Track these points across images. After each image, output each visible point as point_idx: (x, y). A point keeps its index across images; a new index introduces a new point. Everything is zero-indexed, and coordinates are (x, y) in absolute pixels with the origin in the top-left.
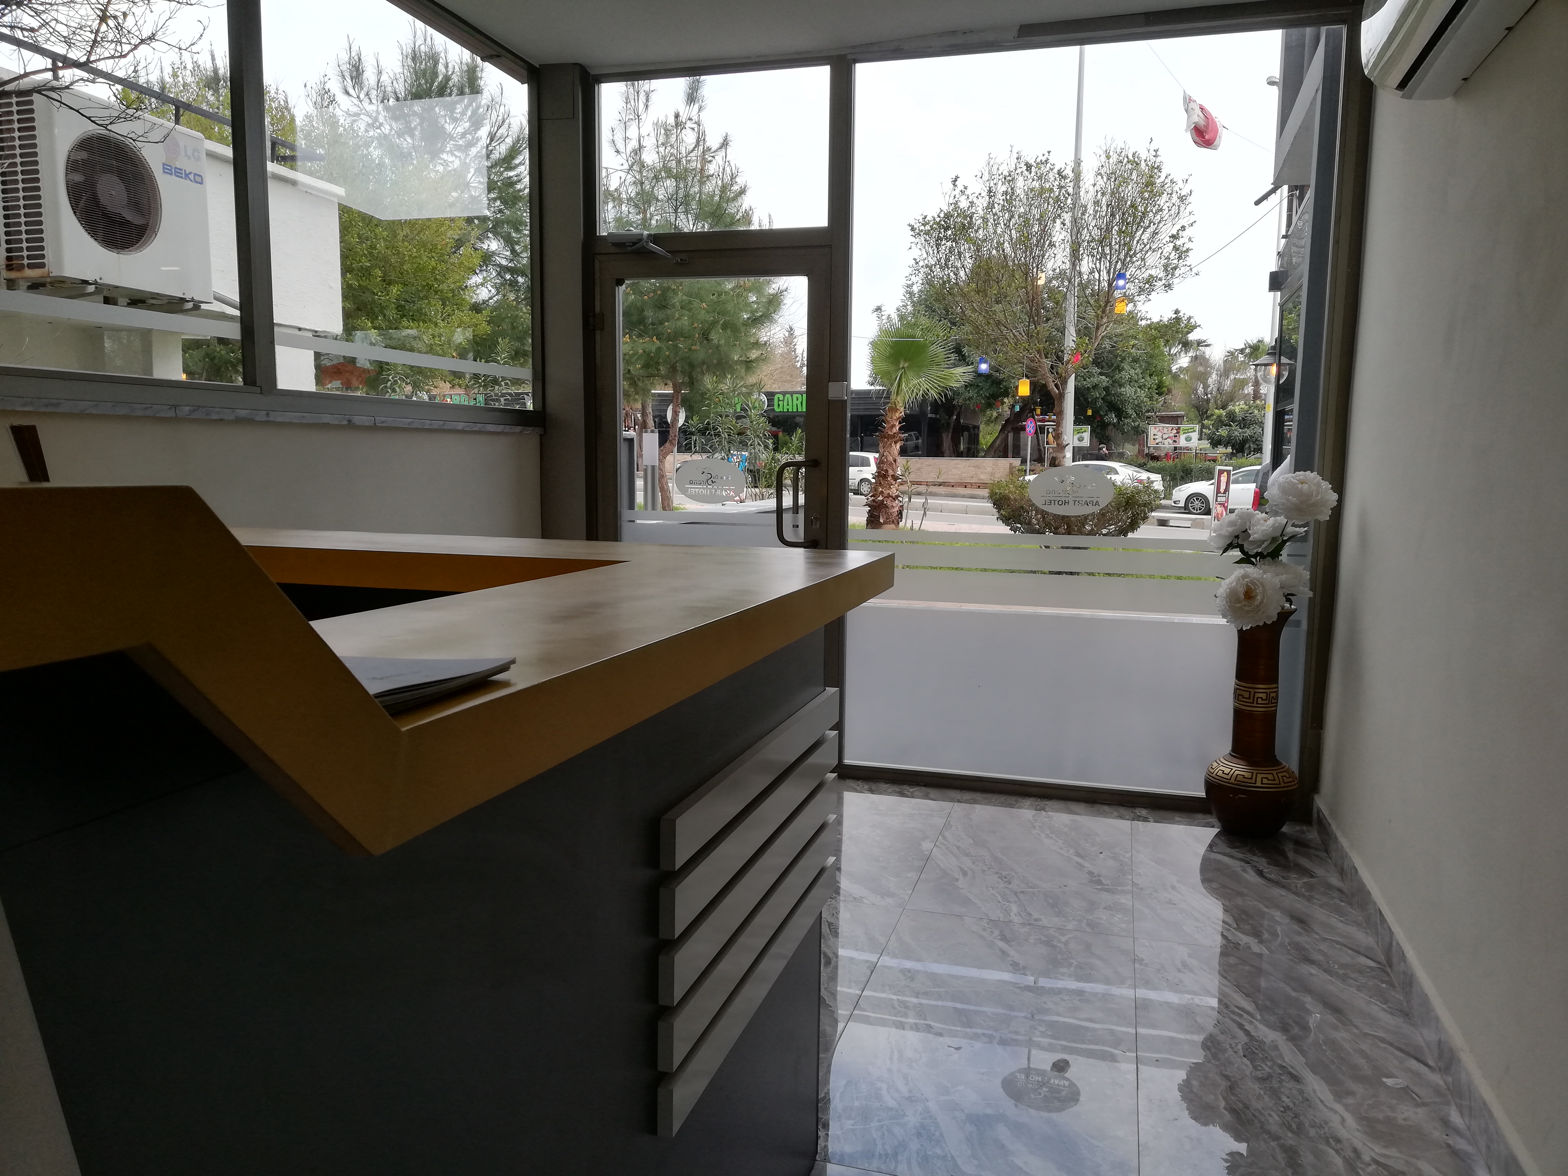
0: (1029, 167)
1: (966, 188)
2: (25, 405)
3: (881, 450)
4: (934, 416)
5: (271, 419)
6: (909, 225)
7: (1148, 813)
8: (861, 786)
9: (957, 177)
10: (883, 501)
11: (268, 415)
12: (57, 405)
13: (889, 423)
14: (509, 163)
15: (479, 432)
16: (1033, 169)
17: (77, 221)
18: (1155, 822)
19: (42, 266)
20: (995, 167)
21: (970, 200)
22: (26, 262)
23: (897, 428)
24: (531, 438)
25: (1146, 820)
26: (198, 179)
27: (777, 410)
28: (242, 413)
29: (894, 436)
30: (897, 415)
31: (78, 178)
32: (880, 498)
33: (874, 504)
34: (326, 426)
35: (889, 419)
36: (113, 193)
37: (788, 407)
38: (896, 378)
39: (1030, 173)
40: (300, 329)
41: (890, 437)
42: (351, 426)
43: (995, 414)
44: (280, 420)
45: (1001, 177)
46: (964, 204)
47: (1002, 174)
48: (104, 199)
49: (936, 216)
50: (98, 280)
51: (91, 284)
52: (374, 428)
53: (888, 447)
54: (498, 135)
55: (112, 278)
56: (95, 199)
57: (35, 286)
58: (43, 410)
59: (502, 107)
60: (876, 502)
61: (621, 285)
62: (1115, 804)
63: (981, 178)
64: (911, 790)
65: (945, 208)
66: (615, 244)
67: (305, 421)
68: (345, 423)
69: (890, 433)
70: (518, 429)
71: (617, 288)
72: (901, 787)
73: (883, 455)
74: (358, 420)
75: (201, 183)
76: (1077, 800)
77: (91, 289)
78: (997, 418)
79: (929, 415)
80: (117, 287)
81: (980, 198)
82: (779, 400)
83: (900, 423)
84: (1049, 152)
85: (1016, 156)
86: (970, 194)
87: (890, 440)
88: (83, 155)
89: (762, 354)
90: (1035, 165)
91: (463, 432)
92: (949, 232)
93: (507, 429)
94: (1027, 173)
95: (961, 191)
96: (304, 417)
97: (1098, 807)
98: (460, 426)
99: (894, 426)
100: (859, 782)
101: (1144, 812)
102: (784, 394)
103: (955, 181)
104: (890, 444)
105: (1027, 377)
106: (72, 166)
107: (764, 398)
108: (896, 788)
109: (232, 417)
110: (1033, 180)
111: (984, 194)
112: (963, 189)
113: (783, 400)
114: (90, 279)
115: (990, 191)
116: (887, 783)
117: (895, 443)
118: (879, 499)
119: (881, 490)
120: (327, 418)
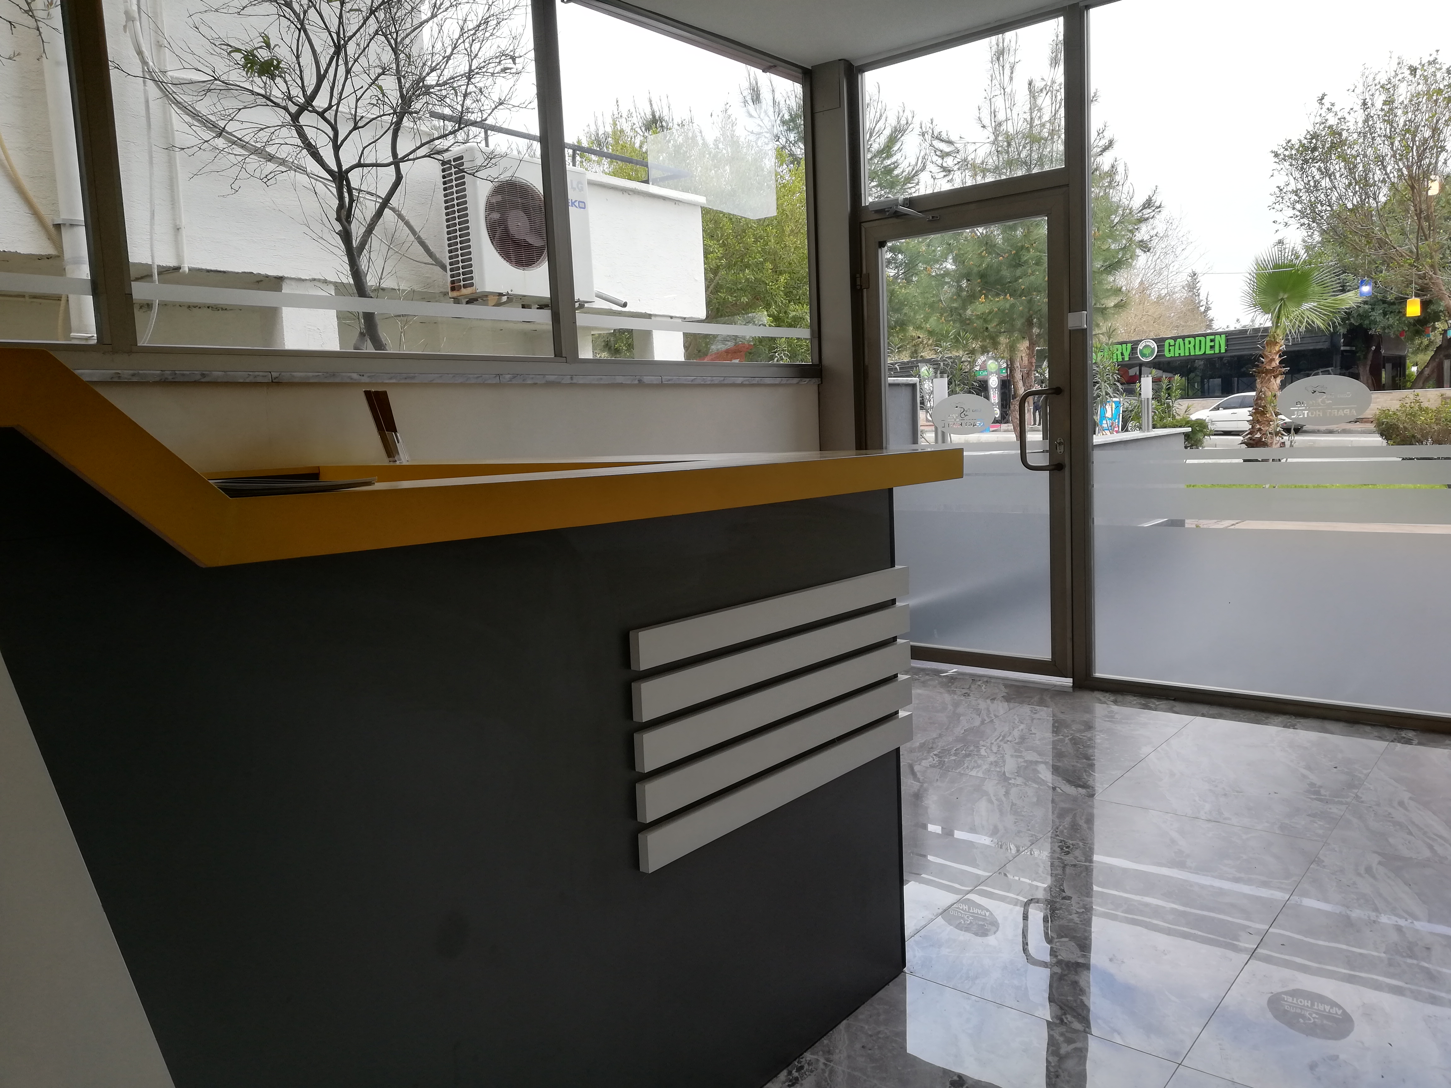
0: (1413, 70)
1: (1333, 105)
2: (391, 378)
3: (1259, 386)
4: (1348, 348)
5: (574, 381)
6: (1272, 152)
7: (1415, 736)
8: (1107, 697)
9: (1324, 95)
10: (1261, 438)
11: (572, 379)
12: (413, 378)
13: (1267, 357)
14: (888, 152)
15: (758, 385)
16: (1419, 72)
17: (494, 249)
18: (1419, 744)
19: (472, 285)
20: (1371, 77)
21: (1339, 117)
22: (462, 283)
23: (1277, 362)
24: (809, 387)
25: (1408, 742)
26: (582, 205)
27: (1167, 355)
28: (552, 378)
29: (1273, 370)
30: (1277, 349)
31: (496, 216)
32: (1258, 435)
33: (1251, 442)
34: (621, 386)
35: (1267, 353)
36: (519, 224)
37: (1179, 352)
38: (1275, 310)
39: (1415, 77)
40: (671, 317)
41: (1267, 372)
42: (641, 384)
43: (1426, 342)
44: (581, 382)
45: (1377, 87)
46: (1332, 121)
47: (1379, 83)
48: (513, 229)
49: (1302, 139)
50: (510, 292)
51: (505, 295)
52: (661, 386)
53: (1266, 383)
54: (877, 129)
55: (519, 290)
56: (506, 230)
57: (471, 301)
58: (403, 381)
59: (880, 103)
60: (1254, 440)
61: (884, 247)
62: (1380, 726)
63: (1353, 91)
64: (1157, 703)
65: (1311, 129)
66: (877, 212)
67: (602, 382)
68: (636, 382)
69: (1268, 367)
70: (795, 380)
71: (880, 250)
72: (1148, 700)
73: (1261, 391)
74: (647, 379)
75: (584, 208)
76: (1337, 720)
77: (505, 299)
78: (1428, 346)
79: (1342, 348)
80: (525, 296)
81: (1352, 113)
82: (1170, 346)
83: (1280, 356)
84: (1437, 51)
85: (1397, 61)
86: (1338, 111)
87: (1269, 375)
88: (499, 198)
89: (1122, 300)
90: (1420, 67)
91: (742, 385)
92: (1317, 154)
93: (784, 381)
94: (1411, 78)
95: (1328, 109)
96: (601, 379)
97: (1356, 727)
98: (739, 380)
99: (1273, 360)
100: (1107, 695)
101: (1410, 734)
102: (1175, 339)
103: (1322, 99)
104: (1269, 380)
105: (1417, 296)
106: (490, 207)
107: (1154, 345)
108: (1143, 701)
109: (543, 382)
110: (1419, 84)
111: (1358, 107)
112: (1330, 107)
113: (1174, 345)
114: (504, 292)
115: (1364, 104)
116: (1135, 696)
117: (1275, 377)
118: (1256, 436)
119: (1258, 426)
120: (620, 379)
